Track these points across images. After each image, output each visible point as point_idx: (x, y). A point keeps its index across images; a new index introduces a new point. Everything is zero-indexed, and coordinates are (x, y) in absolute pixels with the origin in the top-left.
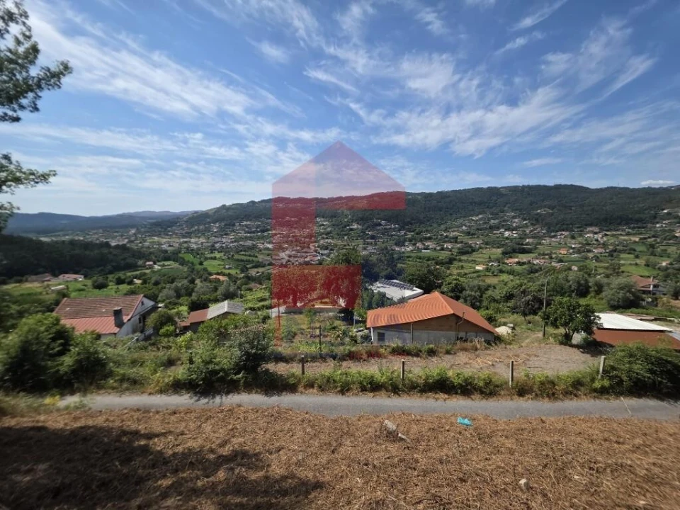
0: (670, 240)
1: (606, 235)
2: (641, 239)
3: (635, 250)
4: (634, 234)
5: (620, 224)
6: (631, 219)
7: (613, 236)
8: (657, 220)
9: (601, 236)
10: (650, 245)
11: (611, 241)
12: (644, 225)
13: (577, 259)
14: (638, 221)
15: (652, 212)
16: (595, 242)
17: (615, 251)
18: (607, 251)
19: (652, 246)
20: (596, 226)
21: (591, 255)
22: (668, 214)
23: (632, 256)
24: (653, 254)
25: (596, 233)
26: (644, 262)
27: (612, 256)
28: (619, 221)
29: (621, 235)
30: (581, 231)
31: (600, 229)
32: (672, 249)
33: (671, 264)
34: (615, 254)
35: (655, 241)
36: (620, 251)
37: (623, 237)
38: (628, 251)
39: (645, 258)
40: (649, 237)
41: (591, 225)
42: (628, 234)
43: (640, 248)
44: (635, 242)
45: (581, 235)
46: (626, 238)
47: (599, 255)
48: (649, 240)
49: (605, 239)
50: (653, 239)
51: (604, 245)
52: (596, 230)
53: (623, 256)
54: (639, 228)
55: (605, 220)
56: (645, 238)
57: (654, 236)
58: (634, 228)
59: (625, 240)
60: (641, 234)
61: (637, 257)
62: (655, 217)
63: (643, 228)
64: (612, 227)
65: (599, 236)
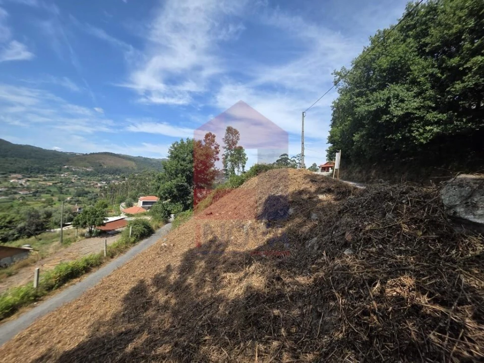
0: (70, 184)
1: (28, 181)
2: (53, 184)
3: (50, 191)
4: (49, 180)
5: (38, 173)
6: (46, 170)
7: (34, 181)
8: (62, 172)
9: (24, 181)
10: (60, 187)
11: (33, 186)
12: (55, 175)
13: (6, 200)
14: (50, 171)
15: (58, 166)
16: (20, 186)
17: (37, 192)
18: (31, 192)
19: (61, 188)
20: (19, 173)
21: (17, 196)
22: (68, 168)
23: (49, 195)
24: (61, 193)
25: (20, 179)
26: (57, 199)
27: (35, 196)
28: (37, 171)
29: (40, 181)
30: (6, 177)
31: (23, 176)
32: (71, 190)
33: (72, 198)
34: (37, 194)
35: (62, 185)
36: (41, 192)
37: (42, 183)
38: (46, 192)
39: (57, 195)
40: (58, 183)
41: (15, 172)
42: (45, 180)
43: (54, 190)
44: (50, 186)
45: (6, 181)
46: (44, 183)
47: (24, 196)
48: (58, 184)
49: (28, 183)
50: (61, 184)
51: (28, 188)
52: (20, 176)
53: (43, 195)
54: (51, 176)
55: (27, 169)
56: (56, 183)
57: (61, 182)
58: (48, 176)
59: (43, 184)
60: (53, 180)
61: (52, 195)
62: (60, 170)
63: (54, 176)
64: (32, 175)
65: (23, 182)
